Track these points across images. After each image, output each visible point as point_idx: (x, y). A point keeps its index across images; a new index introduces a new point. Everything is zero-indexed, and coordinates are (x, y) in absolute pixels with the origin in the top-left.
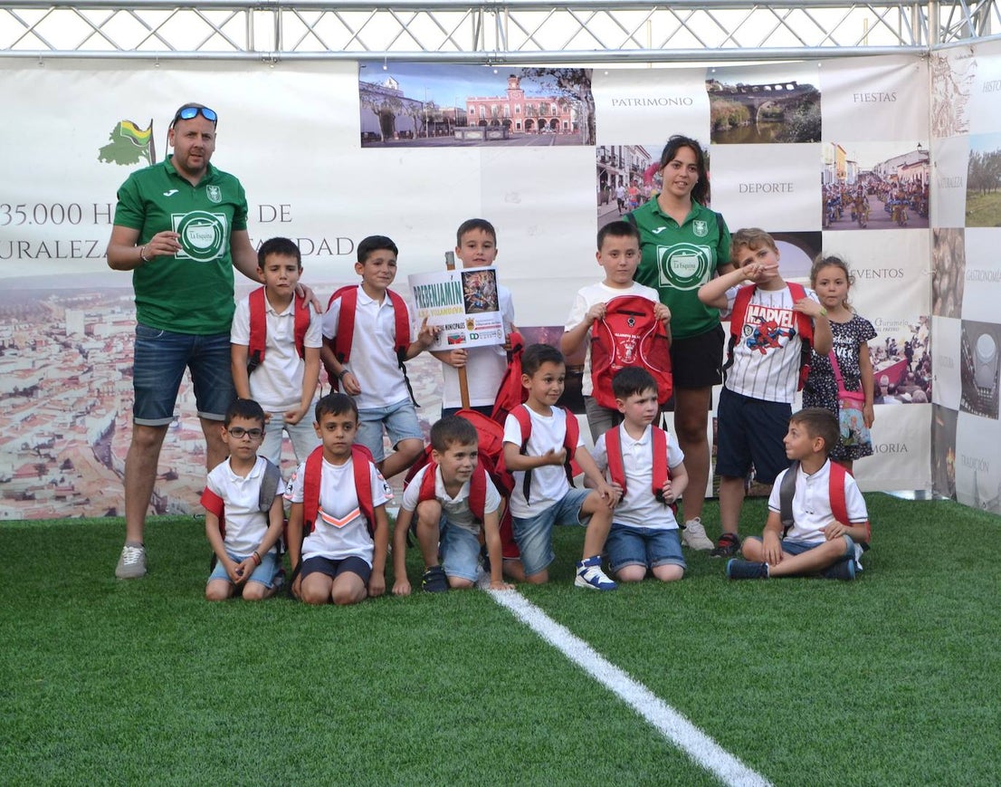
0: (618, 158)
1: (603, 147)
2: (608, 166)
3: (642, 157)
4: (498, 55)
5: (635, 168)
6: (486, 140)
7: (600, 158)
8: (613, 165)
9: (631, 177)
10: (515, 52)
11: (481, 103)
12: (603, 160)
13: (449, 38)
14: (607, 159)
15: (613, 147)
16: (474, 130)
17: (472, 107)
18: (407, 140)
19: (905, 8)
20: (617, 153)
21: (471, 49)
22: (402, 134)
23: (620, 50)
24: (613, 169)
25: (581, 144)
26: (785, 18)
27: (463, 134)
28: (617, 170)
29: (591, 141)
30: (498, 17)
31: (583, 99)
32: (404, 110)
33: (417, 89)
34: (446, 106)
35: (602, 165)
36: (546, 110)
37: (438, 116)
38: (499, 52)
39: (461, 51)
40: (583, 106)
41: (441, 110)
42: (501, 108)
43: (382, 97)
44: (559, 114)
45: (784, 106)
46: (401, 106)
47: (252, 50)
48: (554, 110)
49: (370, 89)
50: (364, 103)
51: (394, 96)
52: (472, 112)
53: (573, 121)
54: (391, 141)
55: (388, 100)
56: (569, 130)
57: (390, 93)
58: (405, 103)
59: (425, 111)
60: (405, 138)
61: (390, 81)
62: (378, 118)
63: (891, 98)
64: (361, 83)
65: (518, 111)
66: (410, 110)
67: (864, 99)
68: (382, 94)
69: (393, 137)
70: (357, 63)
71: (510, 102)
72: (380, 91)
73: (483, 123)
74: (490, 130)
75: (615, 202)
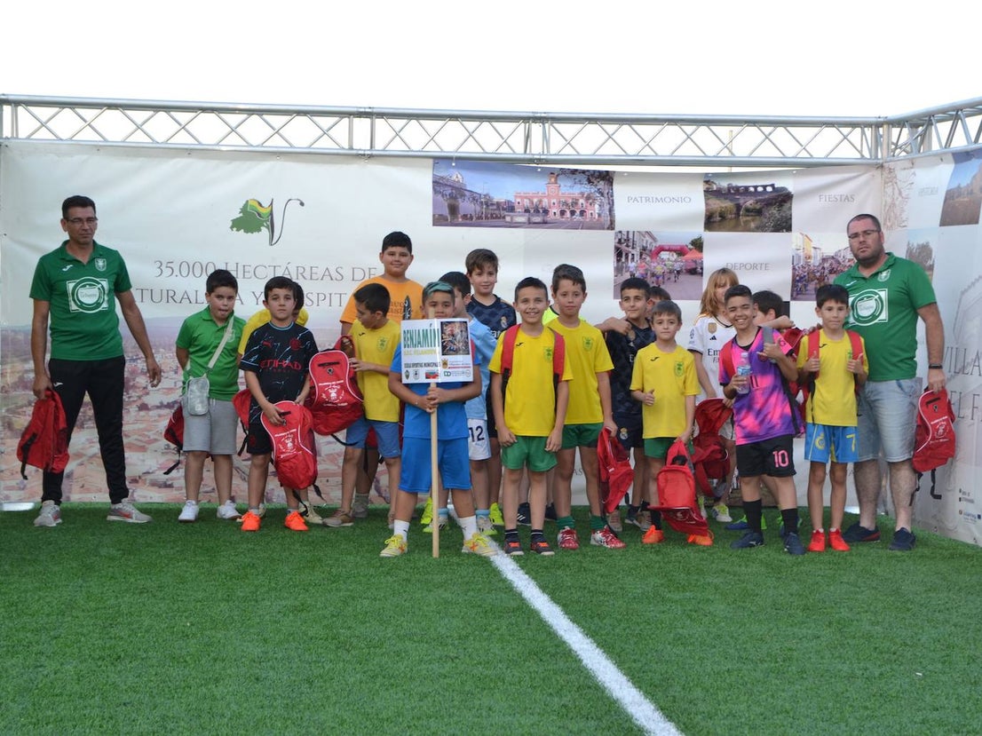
0: (631, 241)
1: (620, 232)
2: (623, 247)
3: (650, 240)
4: (542, 157)
5: (644, 249)
6: (530, 223)
7: (617, 240)
8: (628, 246)
9: (641, 255)
10: (555, 155)
11: (526, 197)
12: (620, 240)
13: (505, 141)
14: (623, 241)
15: (628, 232)
16: (520, 216)
17: (519, 200)
18: (468, 221)
19: (866, 129)
20: (631, 236)
21: (523, 152)
22: (465, 217)
23: (637, 155)
24: (627, 249)
25: (603, 229)
26: (770, 134)
27: (512, 219)
28: (630, 249)
29: (611, 227)
30: (544, 128)
31: (606, 195)
32: (466, 199)
33: (478, 183)
34: (499, 197)
35: (619, 245)
36: (576, 203)
37: (492, 204)
38: (543, 154)
39: (514, 153)
40: (605, 201)
41: (496, 200)
42: (540, 201)
43: (449, 189)
44: (586, 207)
45: (763, 204)
46: (464, 196)
47: (351, 148)
48: (582, 204)
49: (441, 181)
50: (436, 192)
51: (459, 188)
52: (519, 203)
53: (597, 212)
54: (455, 221)
55: (454, 191)
56: (595, 218)
57: (456, 185)
58: (467, 194)
59: (483, 200)
60: (467, 219)
61: (457, 176)
62: (446, 204)
63: (851, 199)
64: (434, 176)
65: (554, 203)
66: (471, 200)
67: (827, 200)
68: (450, 186)
69: (458, 219)
70: (432, 160)
71: (549, 197)
72: (448, 184)
73: (527, 211)
74: (532, 216)
75: (628, 274)
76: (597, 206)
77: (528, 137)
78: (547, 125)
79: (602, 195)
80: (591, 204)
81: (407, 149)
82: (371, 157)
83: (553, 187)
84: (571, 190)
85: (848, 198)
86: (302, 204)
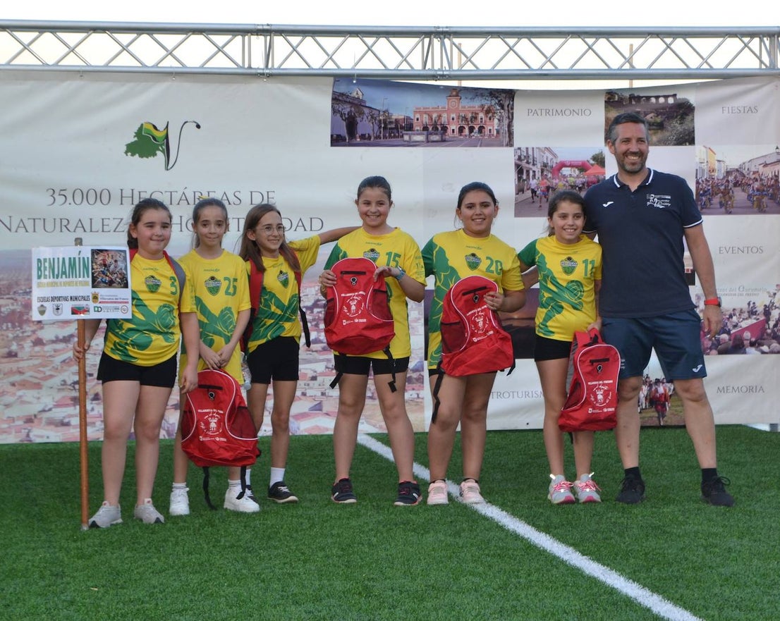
0: (531, 157)
1: (519, 149)
2: (524, 163)
3: (550, 157)
4: (445, 73)
5: (545, 165)
6: (428, 142)
7: (517, 157)
8: (528, 163)
9: (542, 172)
10: (457, 70)
11: (425, 113)
12: (520, 159)
13: (405, 60)
14: (523, 157)
15: (527, 148)
16: (418, 134)
17: (418, 116)
18: (366, 141)
19: (765, 39)
20: (530, 153)
22: (363, 137)
23: (541, 70)
24: (527, 165)
25: (502, 146)
26: (671, 44)
27: (410, 137)
28: (531, 166)
29: (510, 143)
31: (506, 108)
32: (365, 117)
33: (377, 99)
34: (397, 114)
35: (519, 162)
36: (476, 118)
37: (391, 123)
38: (445, 70)
39: (413, 69)
40: (505, 114)
41: (394, 117)
42: (440, 116)
43: (349, 106)
44: (485, 122)
45: (664, 117)
46: (364, 113)
47: (250, 67)
48: (482, 119)
49: (340, 98)
50: (334, 111)
51: (358, 104)
52: (418, 119)
53: (496, 127)
54: (354, 141)
55: (353, 109)
56: (493, 135)
57: (356, 102)
58: (366, 111)
59: (381, 118)
60: (365, 139)
61: (356, 92)
62: (345, 123)
63: (754, 110)
64: (334, 93)
65: (453, 119)
66: (369, 117)
67: (730, 111)
68: (349, 102)
69: (356, 138)
70: (332, 79)
71: (449, 111)
72: (348, 100)
73: (425, 128)
74: (431, 134)
75: (530, 192)
76: (496, 121)
78: (445, 40)
79: (502, 107)
80: (490, 118)
81: (308, 67)
82: (270, 76)
83: (454, 99)
84: (472, 104)
85: (752, 110)
86: (198, 126)
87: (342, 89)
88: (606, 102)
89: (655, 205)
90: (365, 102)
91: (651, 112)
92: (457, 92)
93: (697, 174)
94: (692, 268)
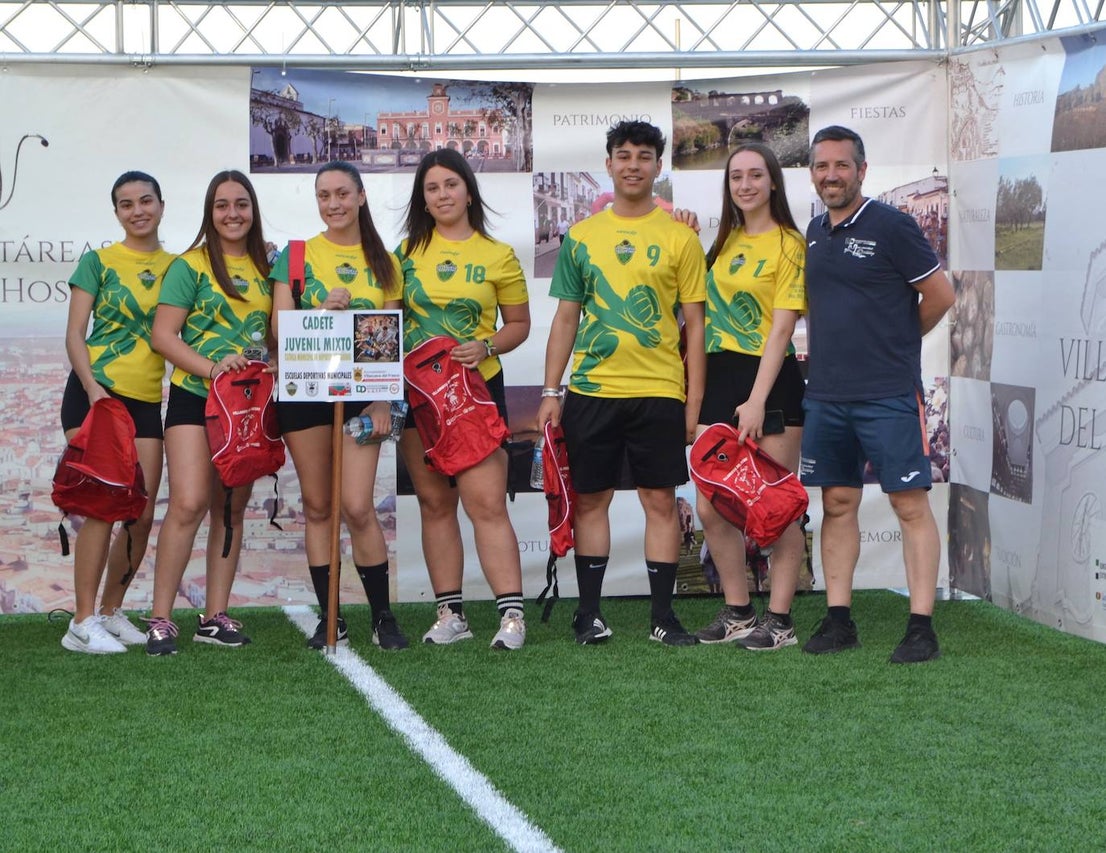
0: (559, 188)
1: (541, 175)
2: (548, 196)
3: (588, 186)
4: (422, 59)
5: (580, 199)
6: (400, 165)
7: (537, 188)
8: (554, 196)
9: (576, 210)
10: (442, 55)
11: (395, 121)
12: (541, 188)
13: (363, 36)
14: (546, 188)
15: (553, 175)
16: (385, 154)
17: (384, 126)
18: (305, 165)
19: (920, 4)
20: (558, 180)
21: (391, 52)
22: (299, 158)
23: (571, 53)
24: (553, 200)
25: (515, 170)
26: (774, 15)
27: (372, 159)
28: (558, 201)
29: (527, 167)
30: (423, 14)
31: (520, 113)
32: (302, 128)
33: (319, 100)
34: (352, 124)
35: (540, 196)
36: (473, 129)
37: (342, 136)
38: (423, 54)
39: (378, 54)
40: (519, 123)
41: (347, 129)
42: (418, 127)
43: (277, 111)
44: (488, 135)
45: (763, 125)
46: (300, 122)
47: (121, 52)
48: (482, 130)
49: (263, 99)
50: (254, 119)
51: (292, 109)
52: (384, 131)
53: (505, 142)
54: (285, 165)
55: (283, 116)
56: (501, 154)
57: (287, 105)
58: (304, 118)
59: (327, 129)
60: (303, 161)
61: (288, 90)
62: (270, 138)
63: (899, 113)
64: (253, 91)
65: (439, 131)
66: (309, 129)
67: (864, 115)
68: (277, 106)
69: (289, 160)
70: (249, 68)
71: (432, 119)
72: (275, 102)
73: (395, 145)
74: (405, 153)
75: (557, 239)
76: (505, 133)
77: (398, 29)
78: (428, 9)
79: (514, 112)
80: (496, 129)
81: (210, 52)
82: (153, 65)
83: (439, 101)
84: (466, 107)
85: (897, 112)
86: (45, 143)
87: (266, 85)
88: (673, 102)
89: (854, 253)
90: (301, 105)
91: (744, 118)
92: (443, 88)
93: (813, 210)
94: (806, 353)
